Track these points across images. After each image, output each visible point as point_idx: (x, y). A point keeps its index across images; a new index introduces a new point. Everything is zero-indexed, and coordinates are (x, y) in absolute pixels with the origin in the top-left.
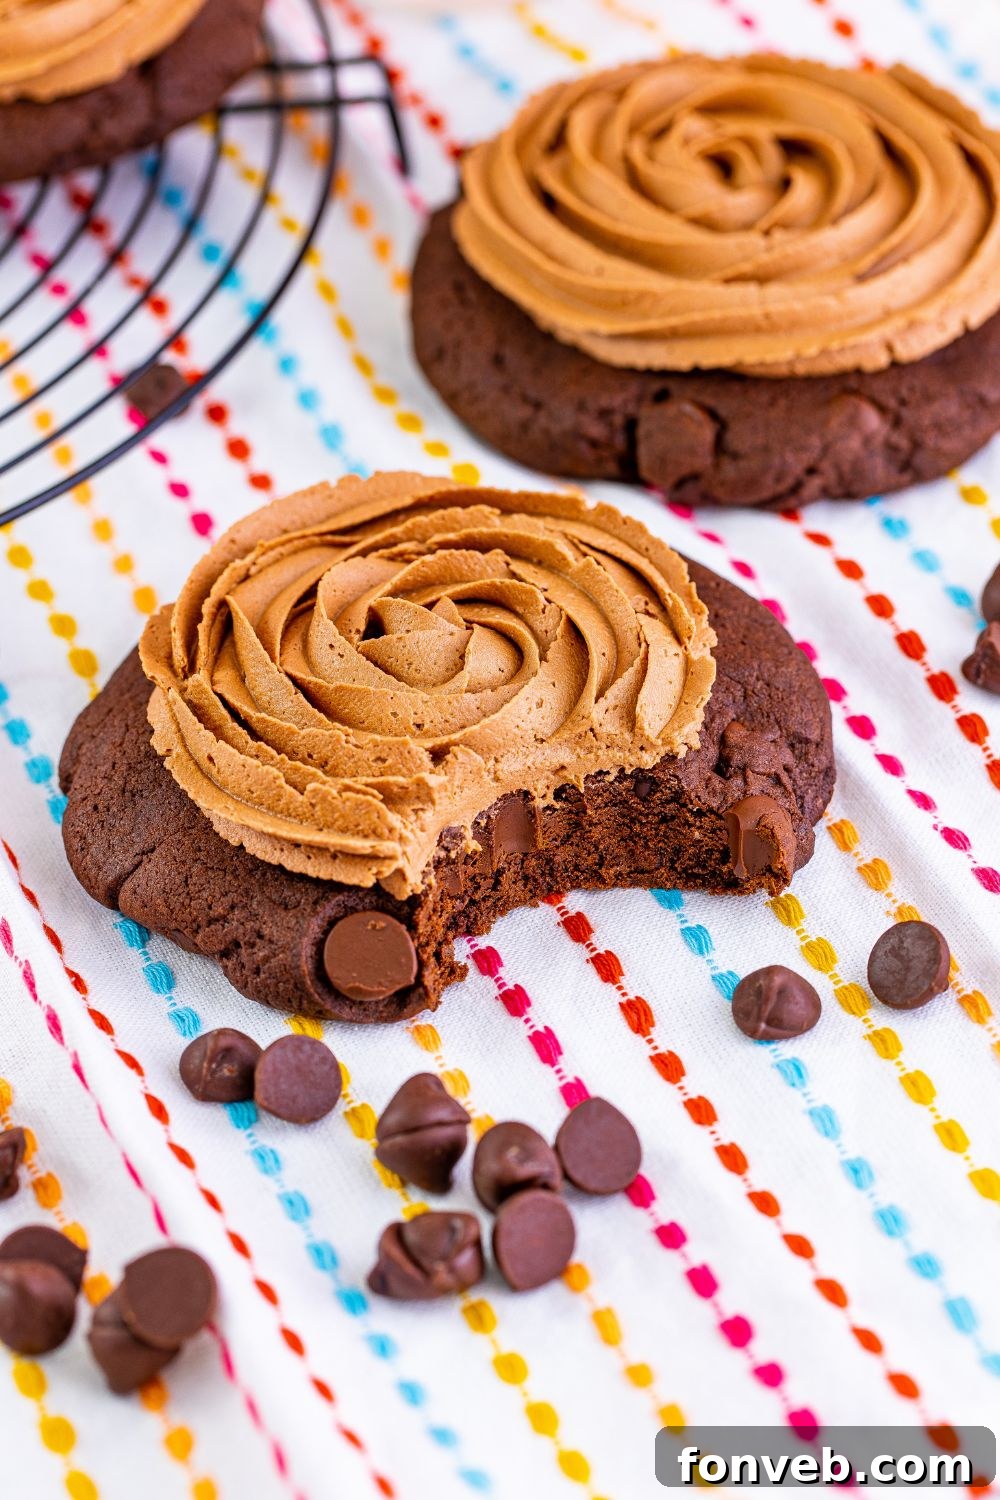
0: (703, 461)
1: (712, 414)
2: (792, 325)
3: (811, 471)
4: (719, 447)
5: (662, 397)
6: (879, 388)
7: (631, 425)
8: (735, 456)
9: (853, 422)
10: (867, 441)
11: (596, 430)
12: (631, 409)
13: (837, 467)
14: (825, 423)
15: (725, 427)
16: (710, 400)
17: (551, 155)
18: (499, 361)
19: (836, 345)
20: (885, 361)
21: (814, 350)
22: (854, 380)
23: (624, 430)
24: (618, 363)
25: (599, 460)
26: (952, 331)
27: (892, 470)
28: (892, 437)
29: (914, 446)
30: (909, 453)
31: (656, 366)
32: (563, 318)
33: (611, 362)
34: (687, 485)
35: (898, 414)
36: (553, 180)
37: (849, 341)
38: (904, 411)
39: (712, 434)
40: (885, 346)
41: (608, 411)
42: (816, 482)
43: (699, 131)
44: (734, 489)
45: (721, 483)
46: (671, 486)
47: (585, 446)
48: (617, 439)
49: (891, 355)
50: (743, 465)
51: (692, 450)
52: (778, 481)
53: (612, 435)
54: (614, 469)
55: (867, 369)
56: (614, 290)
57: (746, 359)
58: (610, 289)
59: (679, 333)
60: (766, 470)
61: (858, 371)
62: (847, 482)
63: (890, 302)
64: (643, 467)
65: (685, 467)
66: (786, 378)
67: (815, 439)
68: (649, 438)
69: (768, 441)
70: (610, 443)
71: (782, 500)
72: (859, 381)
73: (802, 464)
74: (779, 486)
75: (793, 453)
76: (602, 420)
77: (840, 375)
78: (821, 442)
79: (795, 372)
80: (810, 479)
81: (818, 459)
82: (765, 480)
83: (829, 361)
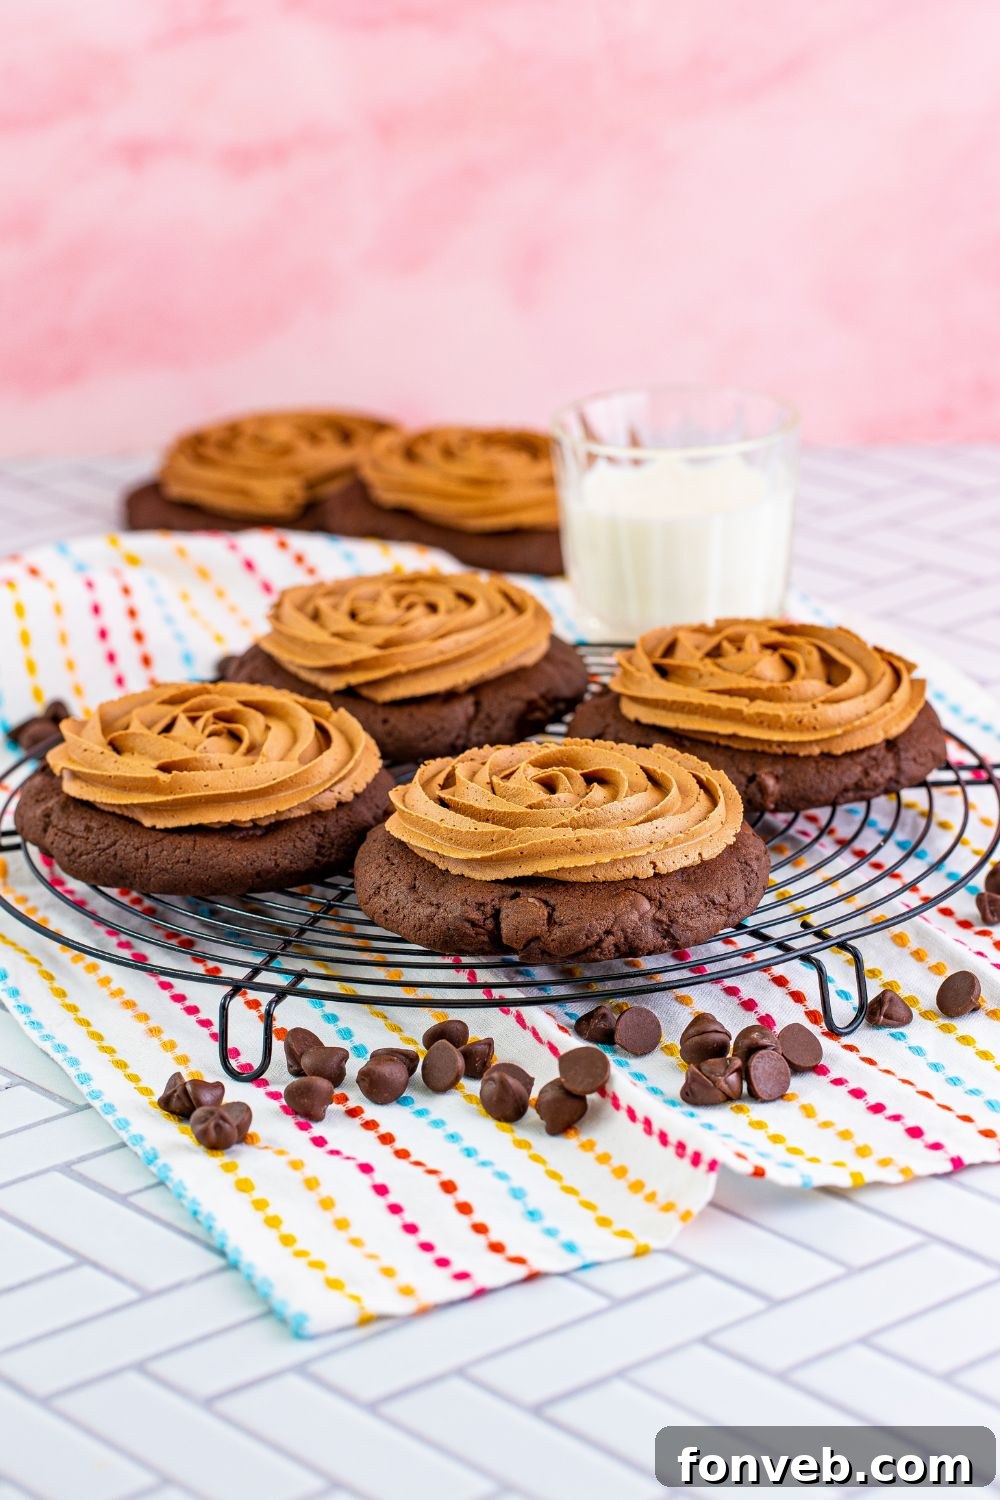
0: (542, 928)
1: (546, 903)
2: (595, 848)
3: (608, 932)
4: (551, 921)
5: (516, 896)
6: (649, 888)
7: (496, 915)
8: (561, 925)
9: (634, 905)
10: (641, 917)
11: (475, 915)
12: (496, 902)
13: (623, 930)
14: (616, 905)
15: (554, 910)
16: (545, 896)
17: (443, 787)
18: (413, 888)
19: (621, 857)
20: (651, 873)
21: (608, 860)
22: (633, 883)
23: (492, 916)
24: (488, 879)
25: (477, 934)
26: (693, 859)
27: (658, 935)
28: (658, 914)
29: (671, 921)
30: (668, 925)
31: (511, 876)
32: (454, 855)
33: (484, 879)
34: (532, 944)
35: (660, 902)
36: (445, 795)
37: (628, 855)
38: (664, 901)
39: (546, 914)
40: (651, 863)
41: (483, 904)
42: (611, 939)
43: (534, 772)
44: (561, 943)
45: (553, 940)
46: (522, 947)
47: (468, 925)
48: (488, 922)
49: (654, 868)
50: (566, 928)
51: (535, 922)
52: (588, 937)
53: (485, 919)
54: (486, 939)
55: (640, 877)
56: (486, 834)
57: (566, 866)
58: (483, 834)
59: (525, 853)
60: (580, 930)
61: (635, 878)
62: (630, 940)
63: (653, 837)
64: (504, 936)
65: (531, 933)
66: (592, 882)
67: (610, 913)
68: (508, 917)
69: (582, 914)
70: (484, 925)
71: (591, 950)
72: (636, 884)
73: (603, 927)
74: (589, 941)
75: (597, 920)
76: (478, 909)
77: (624, 880)
78: (614, 915)
79: (597, 878)
80: (607, 937)
81: (612, 926)
82: (581, 936)
83: (618, 870)
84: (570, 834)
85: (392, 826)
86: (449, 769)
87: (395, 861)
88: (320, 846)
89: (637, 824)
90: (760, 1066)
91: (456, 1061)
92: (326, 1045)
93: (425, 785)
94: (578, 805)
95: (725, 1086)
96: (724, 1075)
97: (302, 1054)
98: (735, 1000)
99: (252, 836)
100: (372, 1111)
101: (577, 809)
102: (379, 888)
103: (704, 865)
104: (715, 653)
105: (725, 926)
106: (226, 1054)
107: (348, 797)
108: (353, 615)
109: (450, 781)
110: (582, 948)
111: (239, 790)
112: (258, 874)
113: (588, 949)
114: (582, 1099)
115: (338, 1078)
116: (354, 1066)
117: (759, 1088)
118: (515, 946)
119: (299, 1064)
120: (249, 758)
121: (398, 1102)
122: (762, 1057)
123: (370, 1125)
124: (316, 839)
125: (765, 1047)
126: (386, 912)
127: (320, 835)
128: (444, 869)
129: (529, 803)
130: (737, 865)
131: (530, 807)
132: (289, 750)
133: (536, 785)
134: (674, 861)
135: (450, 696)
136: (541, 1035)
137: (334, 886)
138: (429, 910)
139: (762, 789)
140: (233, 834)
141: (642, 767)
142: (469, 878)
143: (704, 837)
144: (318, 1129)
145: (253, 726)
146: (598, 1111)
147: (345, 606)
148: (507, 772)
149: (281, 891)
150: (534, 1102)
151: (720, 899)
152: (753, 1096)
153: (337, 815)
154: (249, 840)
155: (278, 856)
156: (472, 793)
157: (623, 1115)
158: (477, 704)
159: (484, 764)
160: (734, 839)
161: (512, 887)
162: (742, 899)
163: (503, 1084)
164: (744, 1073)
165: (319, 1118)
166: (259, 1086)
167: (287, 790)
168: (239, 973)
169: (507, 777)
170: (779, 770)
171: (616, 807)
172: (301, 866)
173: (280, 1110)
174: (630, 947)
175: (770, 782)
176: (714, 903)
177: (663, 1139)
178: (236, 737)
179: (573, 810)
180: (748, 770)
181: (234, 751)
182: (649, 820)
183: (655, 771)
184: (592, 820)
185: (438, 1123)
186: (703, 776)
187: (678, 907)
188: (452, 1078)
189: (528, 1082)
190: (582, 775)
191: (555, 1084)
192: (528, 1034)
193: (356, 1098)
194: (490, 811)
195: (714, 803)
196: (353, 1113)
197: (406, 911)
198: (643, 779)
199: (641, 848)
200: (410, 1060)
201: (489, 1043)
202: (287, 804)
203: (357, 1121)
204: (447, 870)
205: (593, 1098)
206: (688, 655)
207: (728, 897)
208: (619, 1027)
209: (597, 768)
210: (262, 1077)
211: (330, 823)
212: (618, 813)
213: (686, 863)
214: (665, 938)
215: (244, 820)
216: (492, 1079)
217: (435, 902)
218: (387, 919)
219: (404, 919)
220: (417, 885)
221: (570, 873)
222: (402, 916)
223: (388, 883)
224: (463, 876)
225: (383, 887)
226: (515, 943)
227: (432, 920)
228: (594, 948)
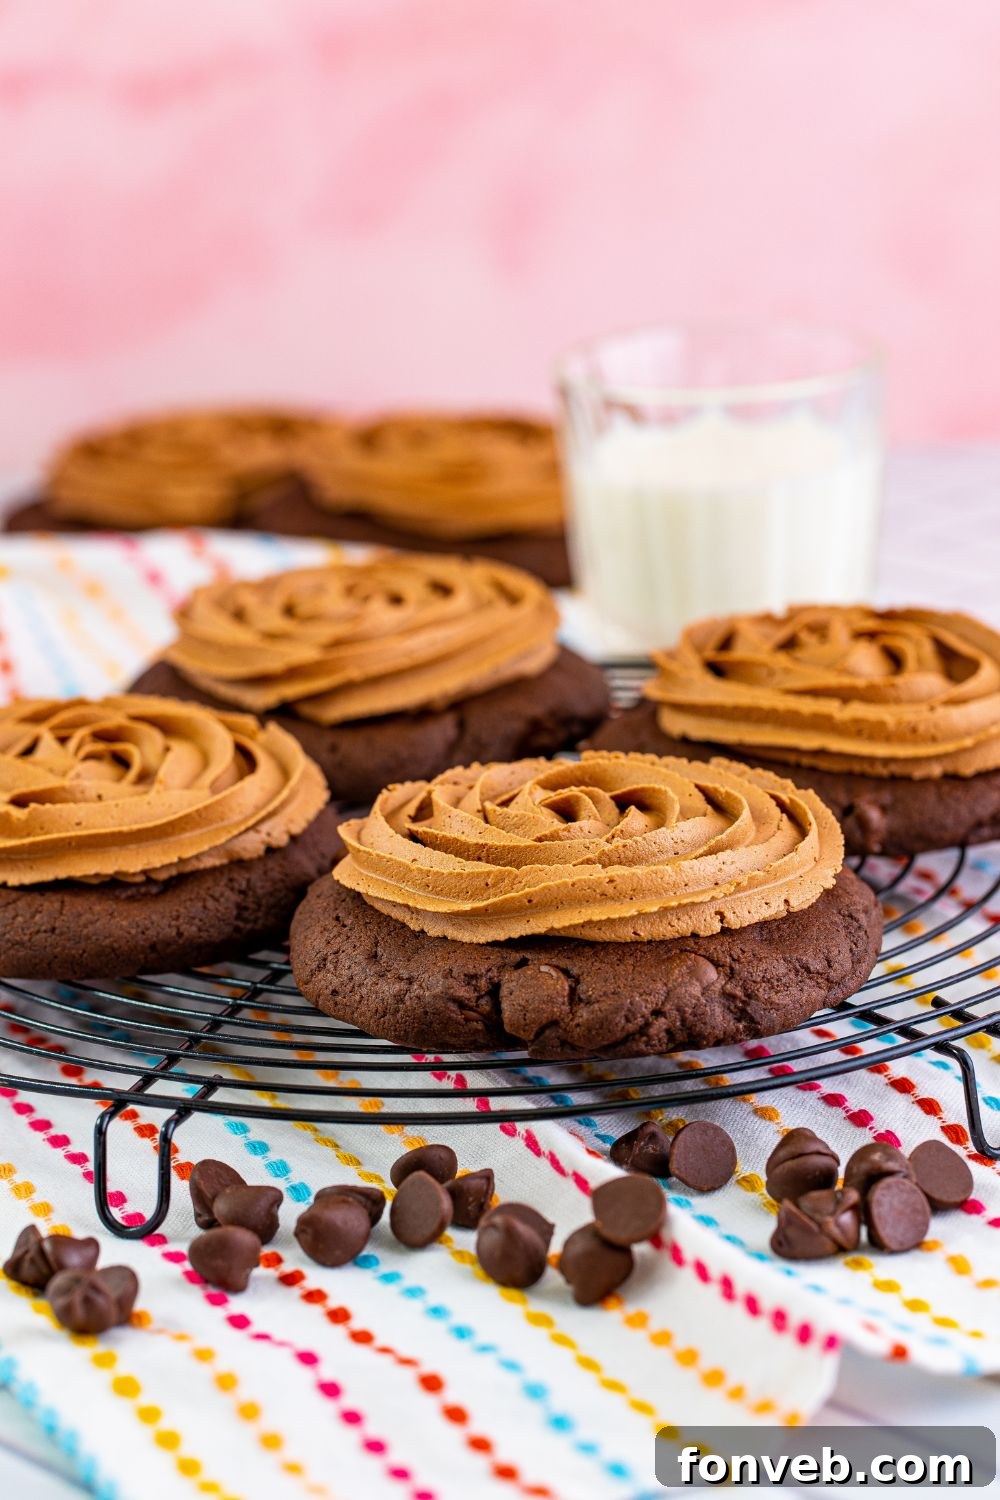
0: (561, 1008)
1: (566, 972)
2: (635, 893)
3: (657, 1013)
4: (574, 997)
5: (522, 963)
6: (718, 950)
7: (494, 991)
8: (589, 1003)
9: (693, 972)
10: (705, 990)
11: (463, 992)
12: (494, 973)
13: (679, 1009)
14: (668, 973)
15: (577, 981)
16: (564, 963)
17: (415, 819)
18: (373, 957)
19: (674, 904)
20: (717, 927)
21: (655, 909)
22: (691, 943)
23: (488, 993)
24: (482, 940)
25: (467, 1020)
26: (776, 909)
27: (729, 1017)
28: (728, 986)
29: (749, 996)
30: (743, 1002)
31: (515, 935)
32: (431, 908)
33: (475, 941)
34: (547, 1032)
35: (732, 969)
36: (420, 828)
37: (685, 901)
38: (737, 966)
39: (567, 988)
40: (717, 913)
41: (474, 977)
42: (661, 1023)
43: (542, 795)
44: (590, 1030)
45: (578, 1025)
46: (532, 1037)
47: (453, 1007)
48: (483, 1001)
49: (722, 921)
50: (596, 1006)
51: (551, 1000)
52: (628, 1020)
53: (478, 998)
54: (480, 1026)
55: (702, 934)
56: (479, 875)
57: (596, 918)
58: (473, 876)
59: (534, 902)
60: (617, 1010)
61: (695, 935)
62: (688, 1024)
63: (720, 877)
64: (506, 1021)
65: (545, 1015)
66: (632, 942)
67: (660, 985)
68: (511, 994)
69: (619, 987)
70: (477, 1006)
71: (634, 1039)
72: (696, 943)
73: (649, 1006)
74: (630, 1025)
75: (641, 995)
76: (469, 984)
77: (679, 938)
78: (665, 988)
79: (639, 935)
80: (656, 1019)
81: (663, 1004)
82: (618, 1019)
83: (669, 924)
84: (598, 873)
85: (345, 874)
86: (422, 795)
87: (348, 922)
88: (241, 908)
89: (696, 858)
90: (886, 1200)
91: (438, 1202)
92: (250, 1182)
93: (390, 817)
94: (609, 835)
95: (835, 1231)
96: (833, 1214)
97: (214, 1197)
98: (839, 1112)
99: (145, 895)
100: (317, 1277)
101: (607, 841)
102: (325, 960)
103: (791, 917)
104: (789, 645)
105: (824, 1005)
106: (105, 1200)
107: (280, 839)
108: (289, 611)
109: (424, 811)
110: (619, 1035)
111: (125, 829)
112: (153, 947)
113: (629, 1037)
114: (625, 1251)
115: (267, 1229)
116: (290, 1214)
117: (886, 1232)
118: (522, 1035)
119: (210, 1211)
120: (141, 788)
121: (356, 1264)
122: (889, 1187)
123: (315, 1297)
124: (235, 897)
125: (891, 1173)
126: (335, 992)
127: (241, 892)
128: (417, 929)
129: (538, 835)
130: (838, 919)
131: (540, 839)
132: (197, 776)
133: (547, 811)
134: (747, 912)
135: (423, 714)
136: (563, 1163)
137: (263, 964)
138: (397, 987)
139: (863, 824)
140: (117, 893)
141: (697, 786)
142: (454, 941)
143: (791, 877)
144: (237, 1304)
145: (146, 747)
146: (650, 1271)
147: (278, 600)
148: (506, 797)
149: (186, 971)
150: (554, 1261)
151: (817, 965)
152: (877, 1245)
153: (265, 865)
154: (139, 900)
155: (181, 921)
156: (457, 823)
157: (688, 1274)
158: (461, 725)
159: (471, 788)
160: (834, 882)
161: (517, 952)
162: (848, 965)
163: (510, 1233)
164: (863, 1212)
165: (238, 1288)
166: (152, 1244)
167: (192, 829)
168: (125, 1083)
169: (505, 803)
170: (886, 797)
171: (665, 836)
172: (214, 934)
173: (183, 1278)
174: (690, 1035)
175: (874, 815)
176: (808, 970)
177: (752, 1306)
178: (122, 762)
179: (602, 841)
180: (843, 799)
181: (119, 779)
182: (712, 852)
183: (716, 790)
184: (630, 854)
185: (414, 1292)
186: (784, 797)
187: (758, 976)
188: (434, 1226)
189: (547, 1230)
191: (587, 1231)
192: (544, 1164)
193: (294, 1258)
194: (483, 846)
195: (802, 831)
196: (290, 1279)
197: (364, 991)
198: (699, 801)
199: (703, 892)
200: (372, 1201)
201: (488, 1176)
202: (194, 847)
203: (295, 1292)
204: (422, 931)
205: (641, 1249)
206: (752, 647)
207: (829, 962)
208: (675, 1151)
209: (635, 786)
210: (157, 1232)
211: (255, 876)
212: (669, 844)
213: (766, 913)
214: (739, 1020)
215: (132, 870)
216: (493, 1226)
217: (405, 976)
218: (336, 1004)
219: (360, 1002)
220: (380, 954)
221: (600, 929)
222: (357, 998)
223: (337, 952)
224: (445, 938)
225: (330, 958)
226: (522, 1032)
227: (402, 1001)
228: (637, 1036)
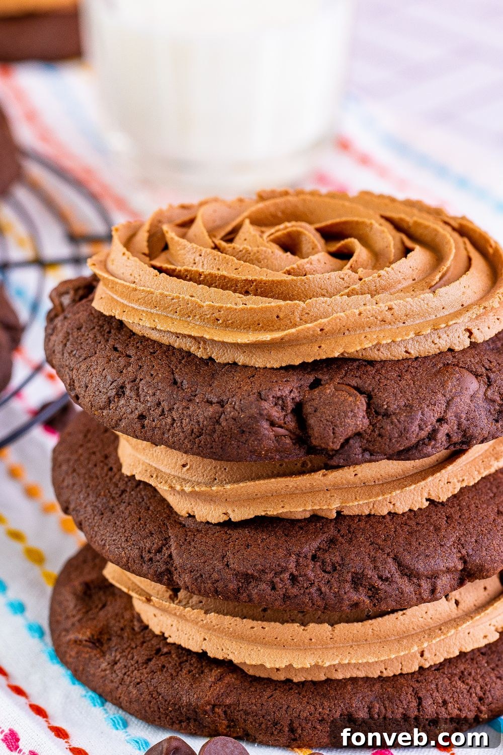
1: (360, 390)
3: (441, 420)
4: (372, 411)
5: (316, 384)
6: (473, 362)
7: (299, 409)
8: (387, 415)
9: (462, 384)
10: (472, 398)
11: (274, 412)
13: (457, 416)
14: (443, 385)
15: (371, 397)
16: (354, 381)
18: (174, 384)
20: (467, 342)
22: (450, 356)
23: (293, 411)
24: (276, 365)
25: (276, 435)
27: (491, 419)
28: (488, 393)
31: (309, 360)
33: (268, 366)
35: (487, 378)
38: (491, 375)
39: (365, 403)
40: (467, 331)
41: (282, 398)
42: (444, 429)
45: (379, 435)
46: (338, 447)
48: (290, 419)
49: (470, 337)
52: (421, 429)
53: (285, 416)
54: (288, 441)
55: (457, 348)
58: (259, 310)
59: (326, 329)
61: (452, 350)
62: (463, 427)
64: (313, 435)
65: (350, 428)
66: (403, 359)
67: (440, 395)
68: (315, 411)
69: (408, 400)
70: (285, 423)
71: (424, 443)
72: (454, 357)
73: (436, 415)
74: (423, 432)
75: (428, 406)
76: (276, 404)
77: (439, 353)
78: (444, 398)
79: (409, 353)
80: (441, 425)
81: (445, 412)
82: (414, 427)
83: (433, 342)
110: (414, 441)
113: (421, 442)
128: (204, 356)
129: (288, 268)
131: (289, 273)
134: (487, 327)
138: (210, 411)
141: (381, 216)
142: (245, 366)
148: (229, 228)
184: (383, 283)
190: (318, 230)
194: (252, 281)
197: (175, 415)
204: (211, 359)
209: (338, 220)
217: (215, 400)
218: (143, 426)
219: (172, 424)
220: (179, 381)
221: (378, 350)
222: (169, 420)
223: (135, 381)
224: (235, 364)
225: (128, 386)
226: (331, 444)
227: (218, 422)
228: (426, 441)
